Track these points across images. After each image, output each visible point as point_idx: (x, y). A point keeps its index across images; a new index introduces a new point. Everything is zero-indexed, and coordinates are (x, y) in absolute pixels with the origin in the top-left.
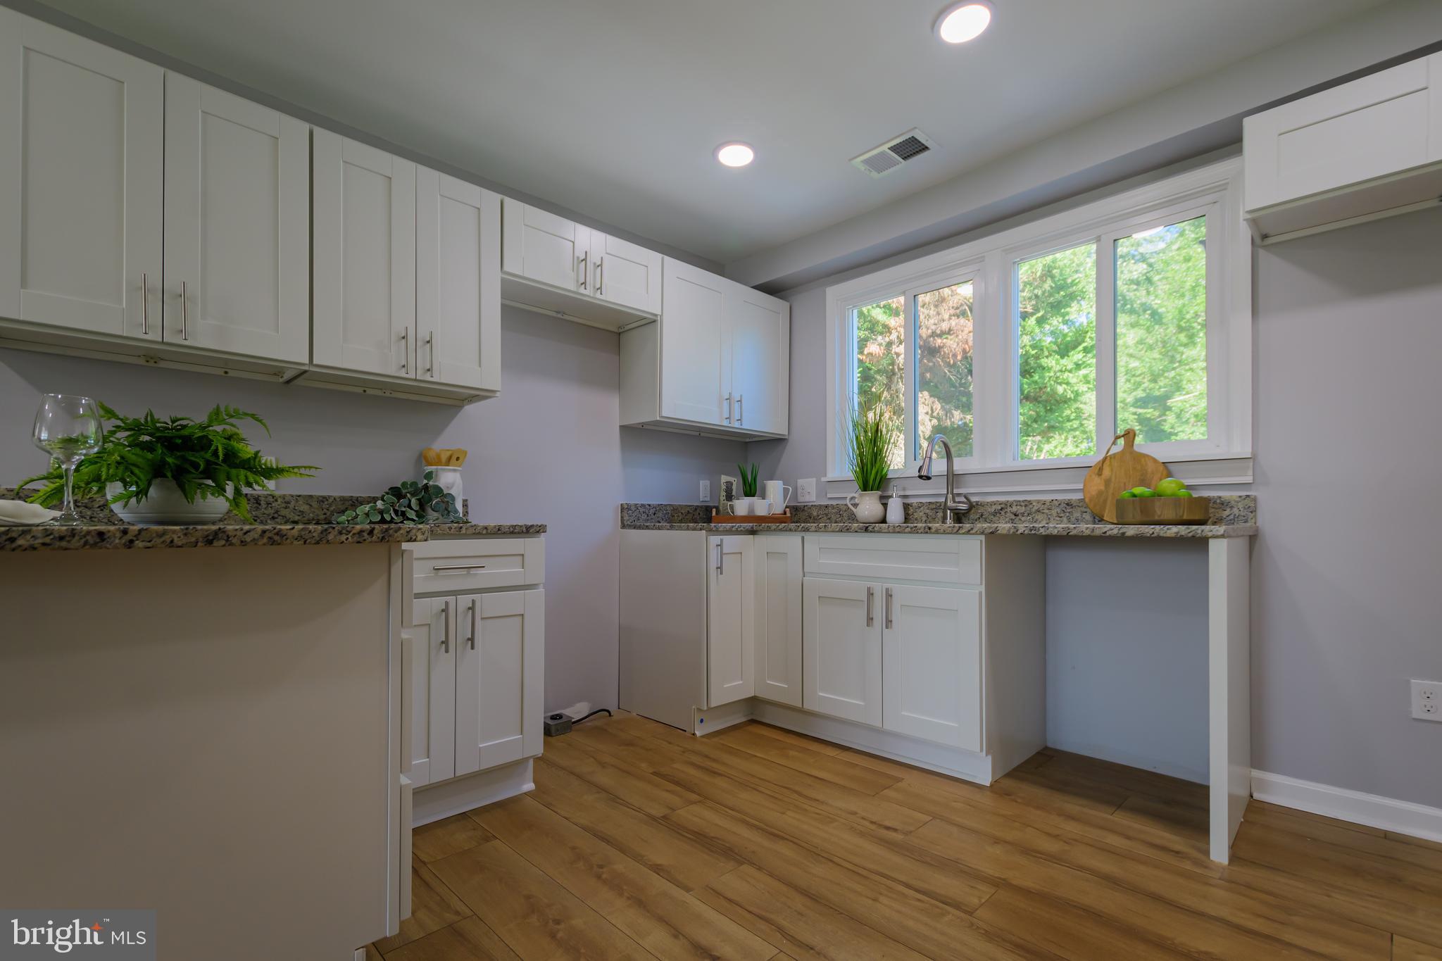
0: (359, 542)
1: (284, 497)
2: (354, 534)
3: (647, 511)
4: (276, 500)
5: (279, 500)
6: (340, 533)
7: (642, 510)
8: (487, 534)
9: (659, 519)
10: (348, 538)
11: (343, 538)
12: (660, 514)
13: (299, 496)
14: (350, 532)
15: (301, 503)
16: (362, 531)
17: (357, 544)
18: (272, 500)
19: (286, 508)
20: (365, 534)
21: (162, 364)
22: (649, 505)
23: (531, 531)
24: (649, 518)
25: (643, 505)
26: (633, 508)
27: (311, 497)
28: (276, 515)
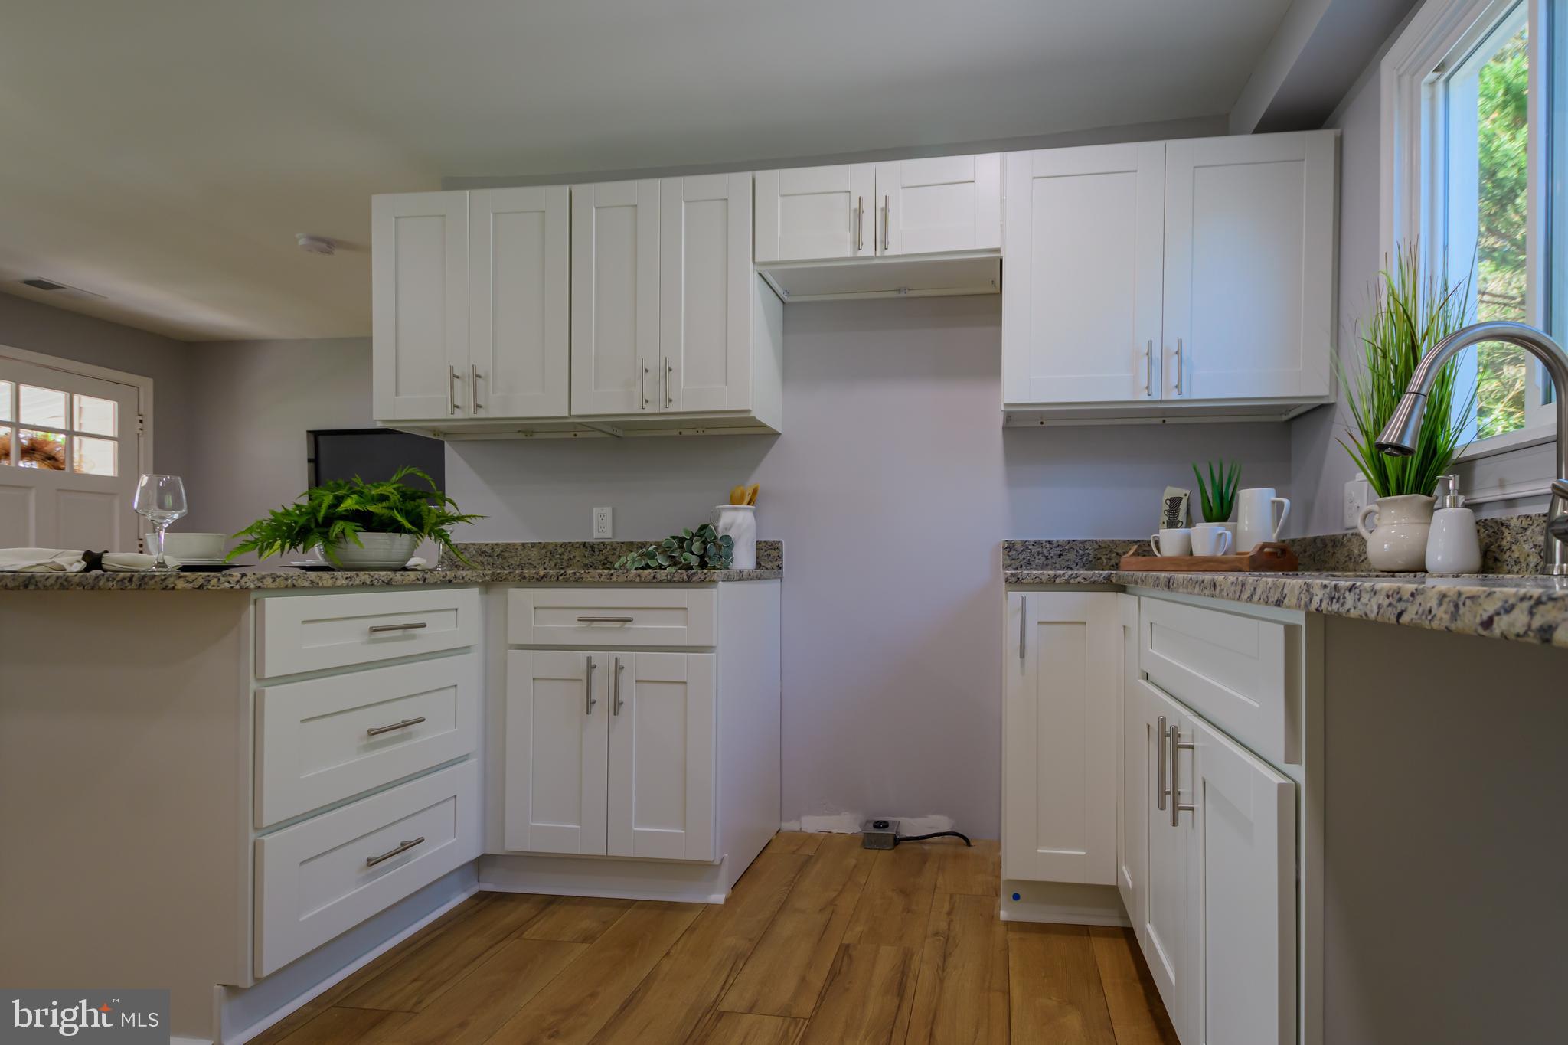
0: (122, 589)
1: (611, 544)
2: (118, 581)
3: (1045, 552)
5: (608, 547)
7: (1035, 550)
8: (641, 582)
9: (1070, 564)
10: (113, 585)
12: (1072, 556)
13: (622, 543)
14: (115, 579)
16: (123, 579)
18: (603, 547)
19: (613, 554)
21: (537, 436)
22: (1050, 542)
24: (1050, 562)
25: (1037, 543)
26: (1019, 547)
27: (632, 543)
28: (606, 562)
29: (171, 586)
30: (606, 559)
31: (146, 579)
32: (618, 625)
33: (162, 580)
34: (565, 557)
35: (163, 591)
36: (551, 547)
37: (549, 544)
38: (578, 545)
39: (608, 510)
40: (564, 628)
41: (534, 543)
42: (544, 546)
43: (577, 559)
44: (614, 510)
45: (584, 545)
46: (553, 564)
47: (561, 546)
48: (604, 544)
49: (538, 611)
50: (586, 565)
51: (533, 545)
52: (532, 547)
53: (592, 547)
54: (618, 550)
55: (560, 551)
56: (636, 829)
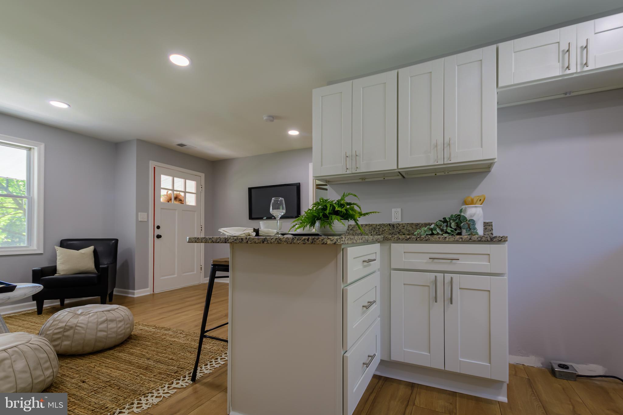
0: (304, 244)
1: (402, 224)
2: (302, 240)
4: (400, 226)
5: (401, 225)
6: (298, 240)
10: (300, 242)
11: (299, 242)
13: (408, 224)
15: (409, 226)
16: (305, 239)
17: (303, 244)
18: (398, 226)
19: (403, 229)
20: (306, 240)
23: (494, 240)
27: (413, 224)
28: (400, 232)
29: (325, 242)
30: (400, 230)
31: (315, 240)
32: (449, 261)
33: (322, 240)
34: (381, 230)
35: (322, 245)
36: (374, 226)
37: (373, 224)
38: (387, 225)
39: (399, 210)
40: (421, 262)
42: (371, 225)
43: (386, 231)
44: (401, 209)
45: (390, 225)
46: (375, 233)
47: (379, 225)
48: (399, 224)
49: (405, 254)
50: (390, 233)
51: (366, 225)
52: (366, 226)
53: (393, 226)
54: (406, 227)
55: (378, 227)
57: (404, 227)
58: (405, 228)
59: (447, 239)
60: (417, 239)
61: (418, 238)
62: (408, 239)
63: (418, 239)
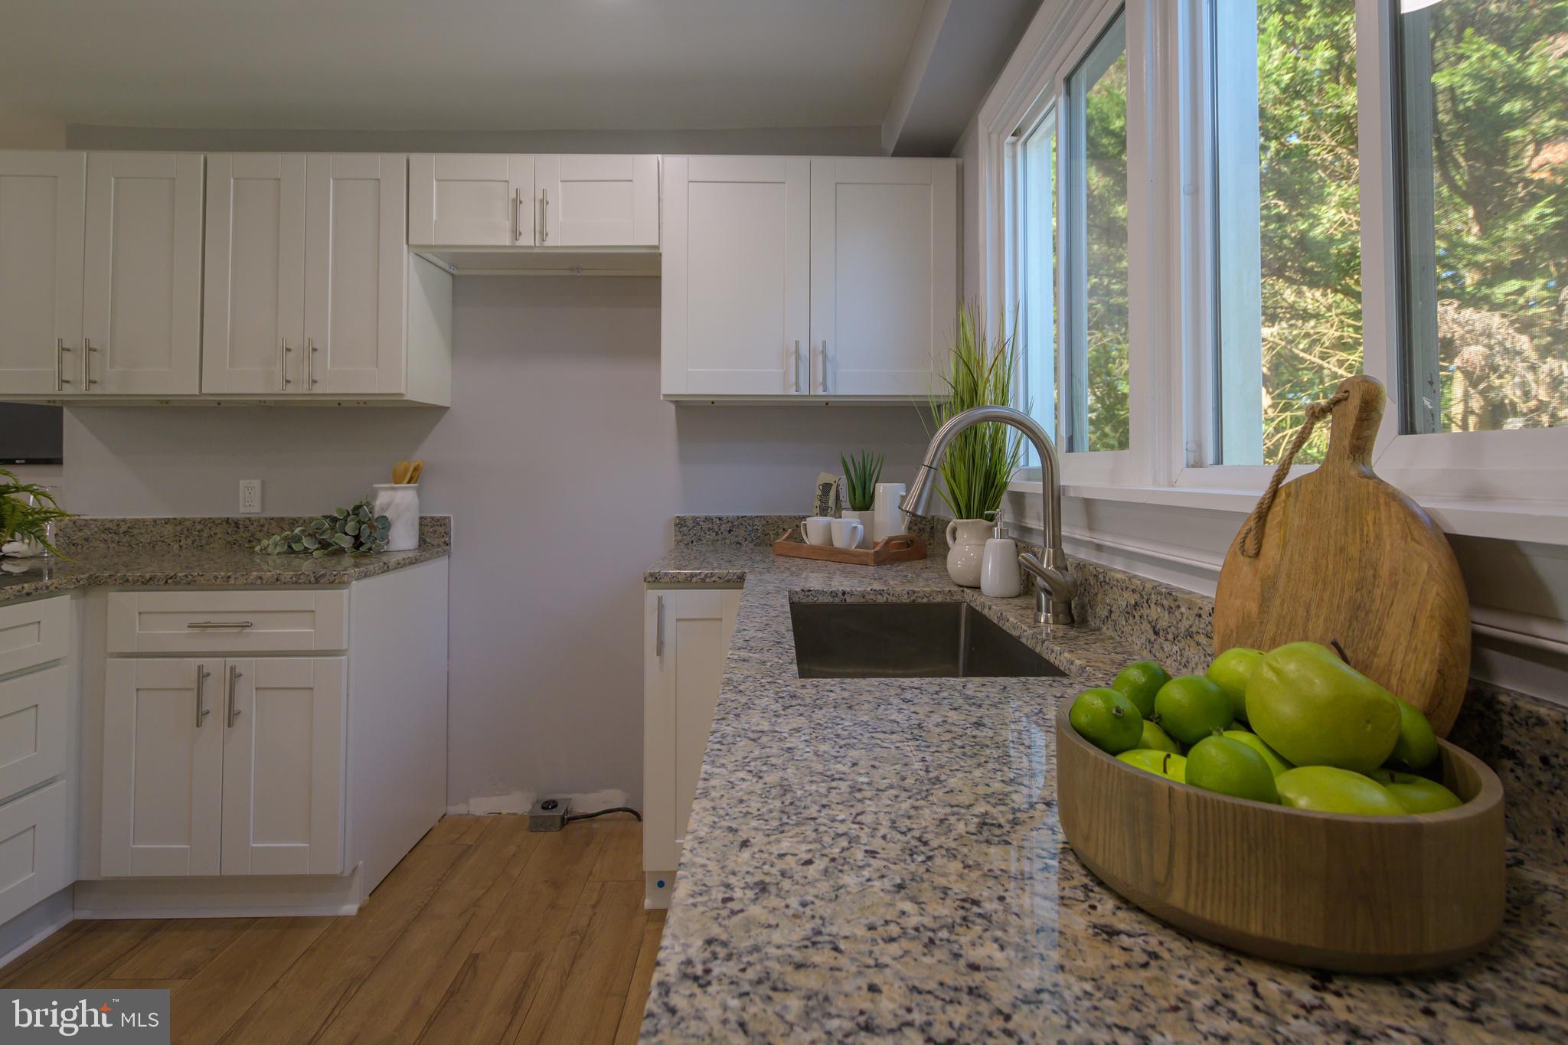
1: (259, 520)
3: (716, 528)
5: (255, 523)
7: (705, 526)
8: (262, 584)
9: (739, 539)
12: (741, 532)
13: (272, 519)
18: (248, 523)
19: (260, 531)
22: (720, 519)
24: (720, 537)
25: (707, 519)
27: (282, 519)
28: (252, 539)
30: (253, 536)
32: (235, 630)
34: (205, 535)
36: (187, 523)
37: (186, 520)
38: (220, 521)
39: (256, 483)
40: (173, 634)
41: (168, 519)
42: (179, 522)
43: (219, 536)
44: (263, 484)
45: (227, 520)
46: (189, 541)
47: (200, 522)
48: (250, 519)
49: (144, 616)
50: (229, 543)
51: (167, 521)
52: (166, 523)
53: (237, 524)
54: (266, 526)
55: (199, 527)
56: (254, 845)
57: (263, 526)
58: (265, 529)
59: (232, 581)
60: (166, 582)
61: (171, 578)
62: (149, 581)
63: (169, 581)
